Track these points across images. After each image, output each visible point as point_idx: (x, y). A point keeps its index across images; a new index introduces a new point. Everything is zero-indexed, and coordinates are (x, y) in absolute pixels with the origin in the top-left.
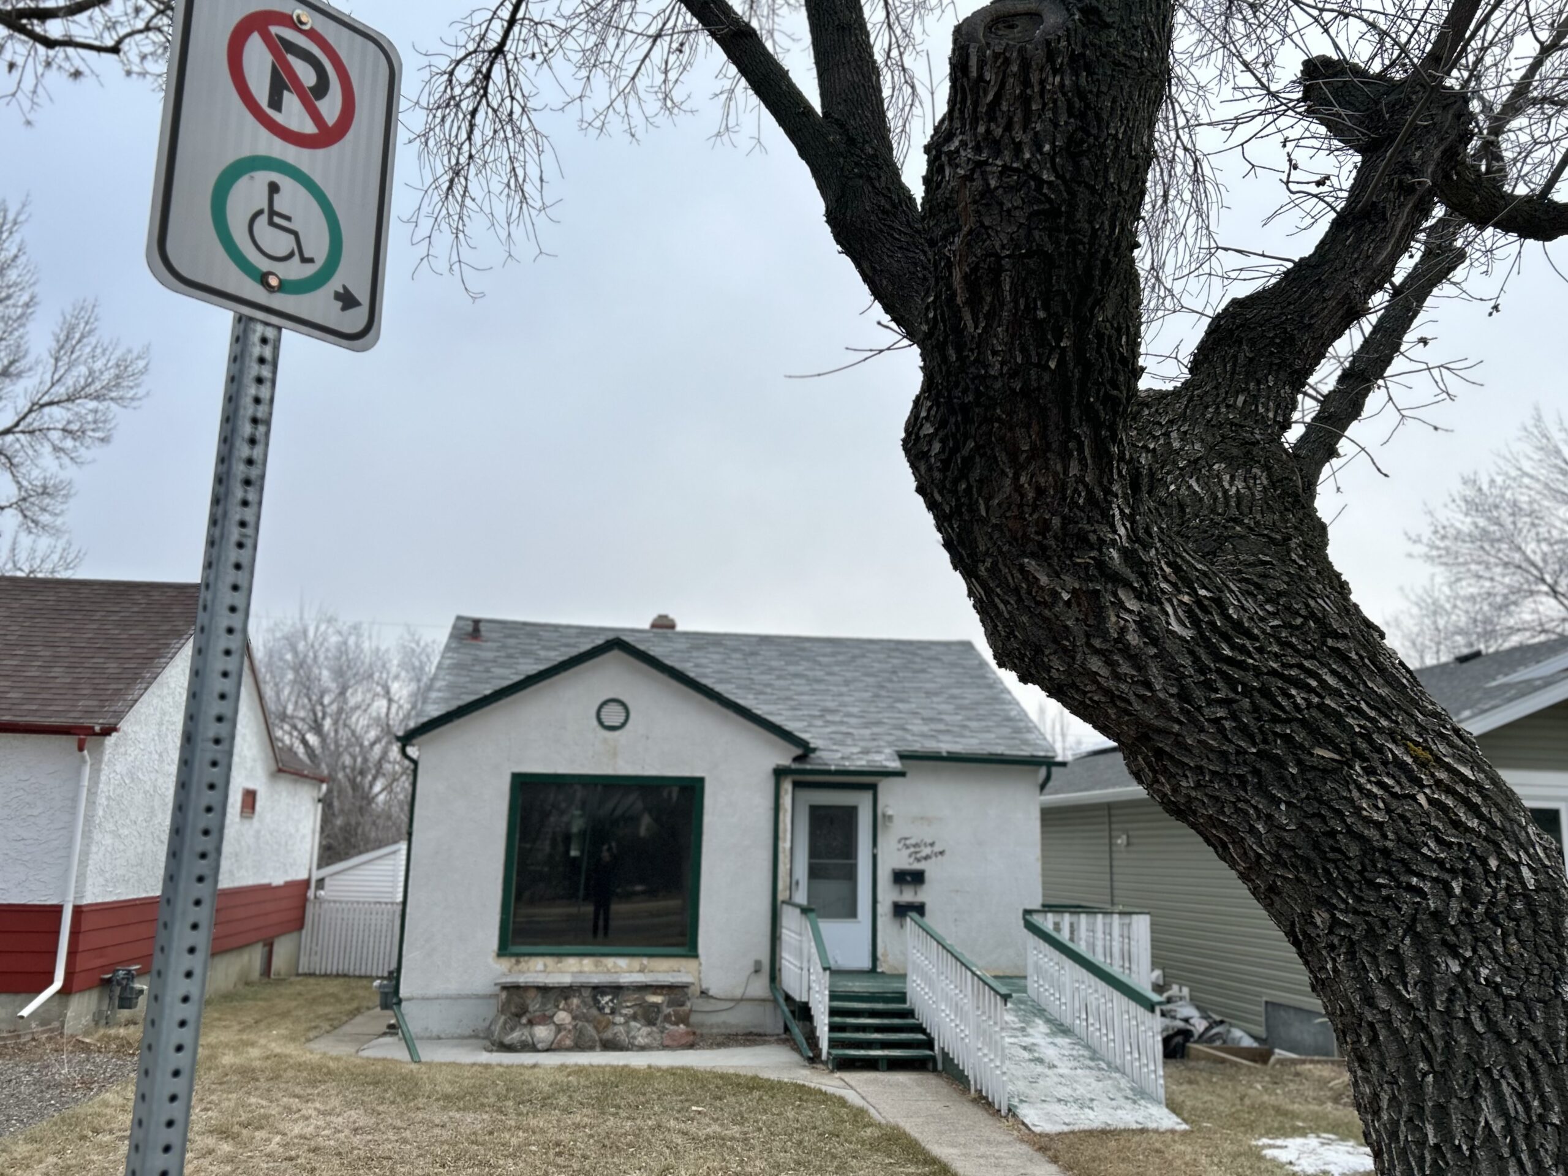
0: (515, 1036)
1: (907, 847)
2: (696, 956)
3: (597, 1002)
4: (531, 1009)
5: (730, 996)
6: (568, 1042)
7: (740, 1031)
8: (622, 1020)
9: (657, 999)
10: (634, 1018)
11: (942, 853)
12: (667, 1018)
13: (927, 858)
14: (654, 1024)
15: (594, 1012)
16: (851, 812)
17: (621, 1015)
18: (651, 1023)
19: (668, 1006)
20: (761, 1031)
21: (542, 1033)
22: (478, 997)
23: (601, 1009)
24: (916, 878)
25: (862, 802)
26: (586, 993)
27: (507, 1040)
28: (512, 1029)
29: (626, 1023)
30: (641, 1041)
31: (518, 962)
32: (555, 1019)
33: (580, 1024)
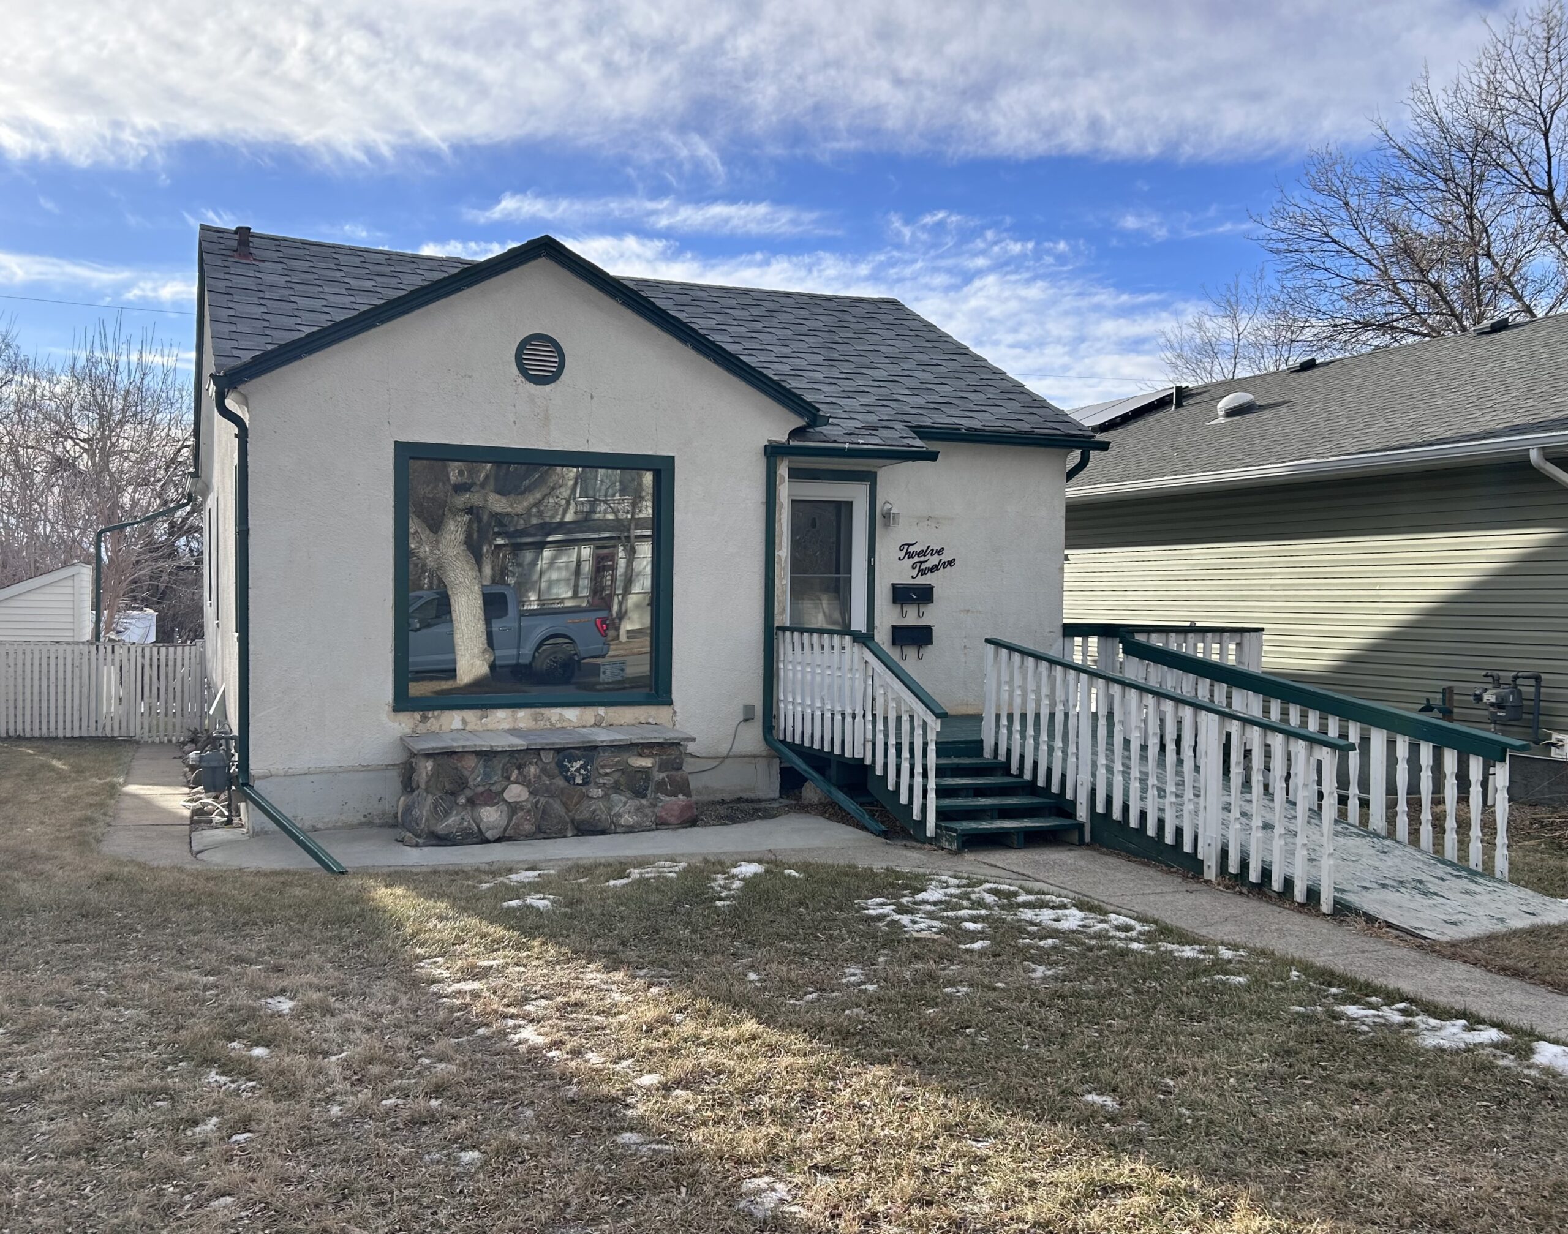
0: (452, 822)
1: (910, 555)
2: (670, 703)
3: (563, 769)
4: (471, 784)
5: (712, 753)
6: (528, 827)
7: (727, 798)
8: (600, 792)
9: (646, 762)
10: (616, 788)
11: (951, 563)
12: (660, 787)
13: (932, 569)
14: (644, 796)
15: (560, 782)
16: (844, 509)
17: (598, 785)
18: (639, 794)
19: (660, 771)
20: (752, 796)
21: (491, 816)
22: (367, 768)
23: (570, 779)
24: (923, 595)
25: (856, 494)
26: (548, 758)
27: (441, 828)
28: (447, 814)
29: (606, 796)
30: (628, 819)
31: (425, 719)
32: (506, 795)
33: (543, 800)
